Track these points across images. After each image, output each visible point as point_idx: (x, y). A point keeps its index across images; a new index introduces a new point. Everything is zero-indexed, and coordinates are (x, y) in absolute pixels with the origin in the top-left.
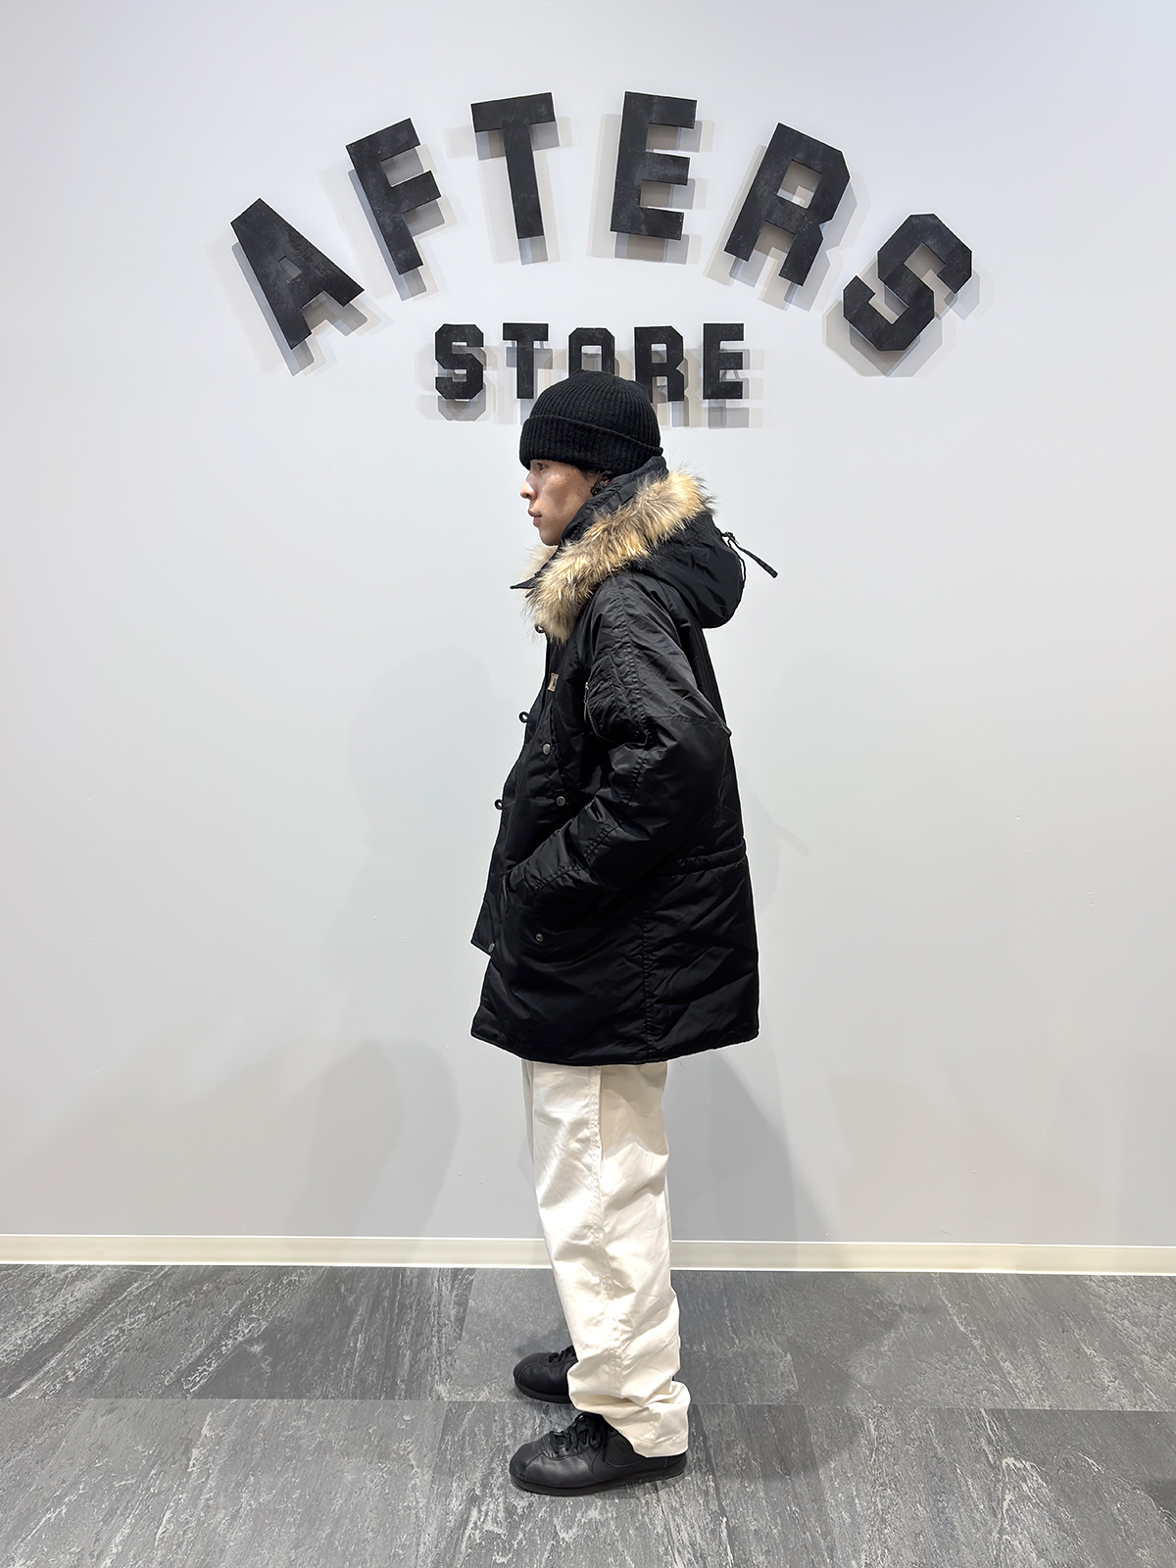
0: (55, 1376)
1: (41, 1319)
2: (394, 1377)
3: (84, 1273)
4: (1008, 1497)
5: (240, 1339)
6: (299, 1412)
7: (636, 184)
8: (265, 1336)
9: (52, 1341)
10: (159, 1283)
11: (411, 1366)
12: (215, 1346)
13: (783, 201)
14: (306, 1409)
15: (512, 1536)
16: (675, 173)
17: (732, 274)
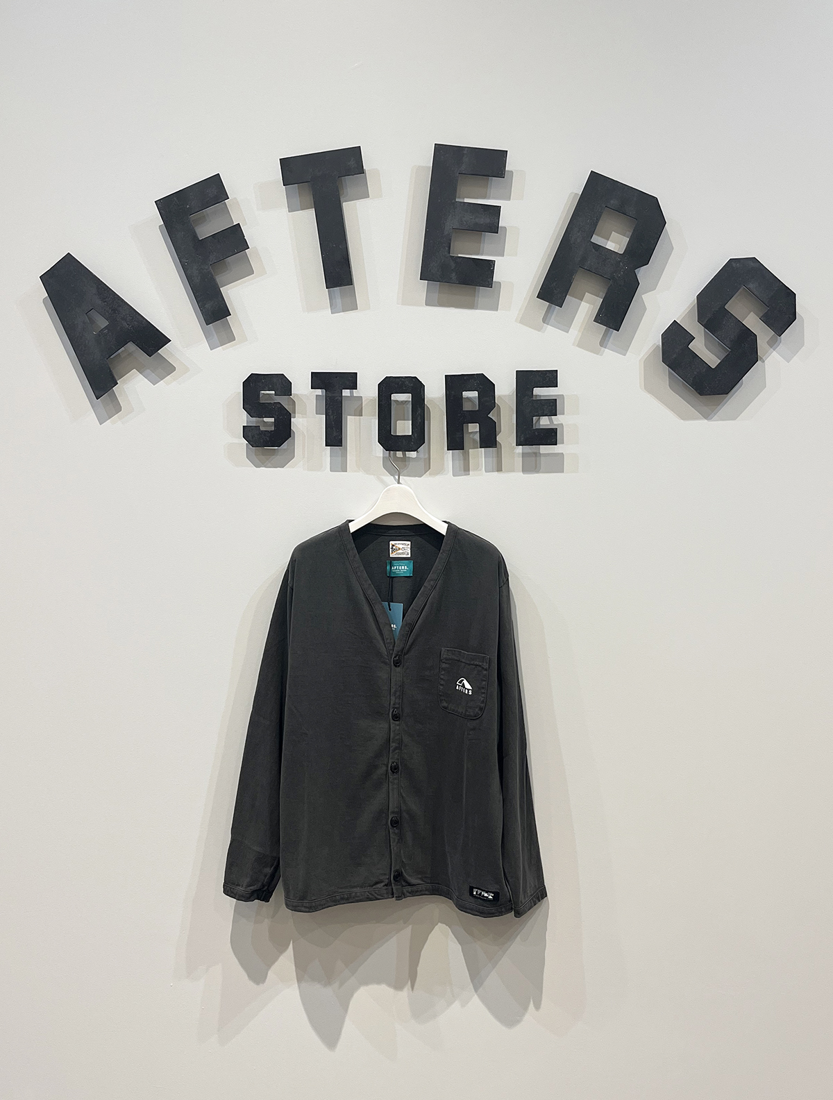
7: (446, 233)
13: (598, 248)
16: (488, 220)
17: (545, 320)
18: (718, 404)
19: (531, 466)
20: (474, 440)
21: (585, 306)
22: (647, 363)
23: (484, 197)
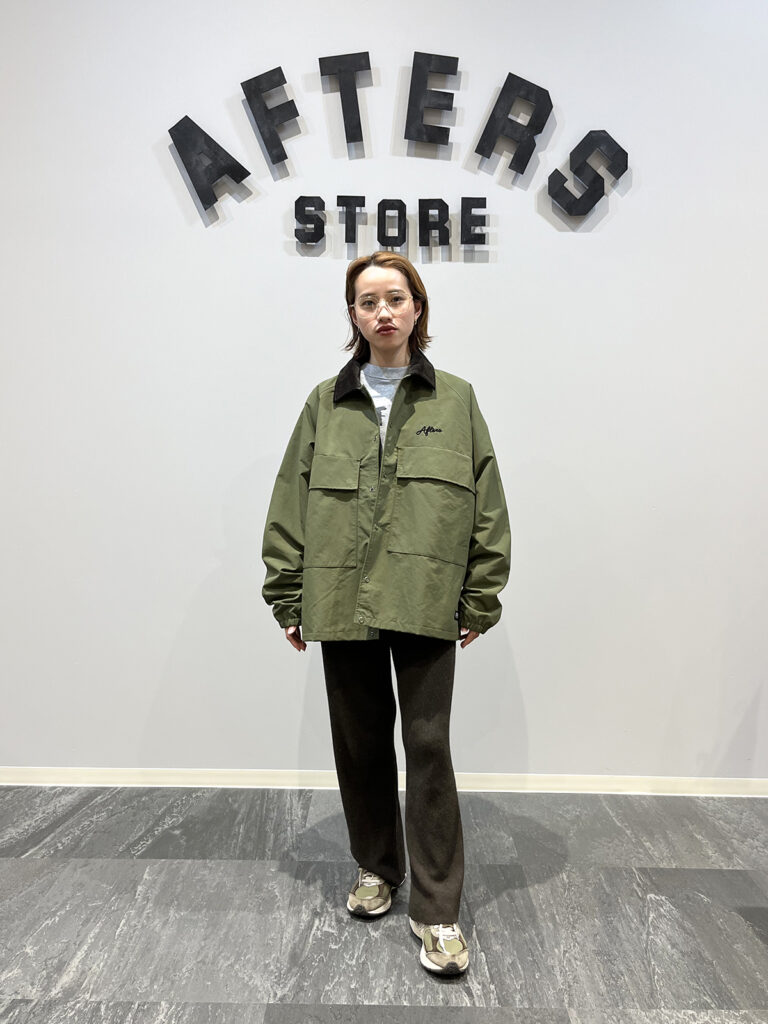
0: (50, 846)
1: (40, 815)
2: (264, 848)
3: (66, 791)
4: (652, 915)
5: (166, 827)
6: (205, 866)
7: (420, 110)
8: (181, 826)
9: (47, 828)
10: (114, 796)
11: (274, 842)
12: (150, 831)
13: (512, 121)
14: (210, 865)
15: (341, 934)
16: (446, 102)
17: (479, 167)
18: (581, 222)
19: (469, 258)
20: (435, 242)
21: (503, 159)
22: (539, 195)
23: (444, 88)
